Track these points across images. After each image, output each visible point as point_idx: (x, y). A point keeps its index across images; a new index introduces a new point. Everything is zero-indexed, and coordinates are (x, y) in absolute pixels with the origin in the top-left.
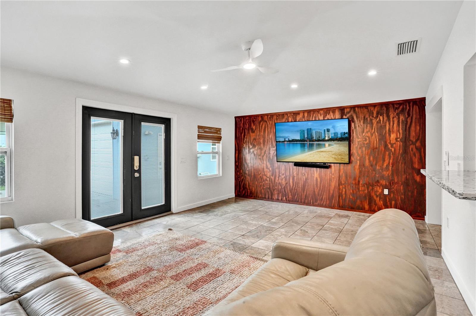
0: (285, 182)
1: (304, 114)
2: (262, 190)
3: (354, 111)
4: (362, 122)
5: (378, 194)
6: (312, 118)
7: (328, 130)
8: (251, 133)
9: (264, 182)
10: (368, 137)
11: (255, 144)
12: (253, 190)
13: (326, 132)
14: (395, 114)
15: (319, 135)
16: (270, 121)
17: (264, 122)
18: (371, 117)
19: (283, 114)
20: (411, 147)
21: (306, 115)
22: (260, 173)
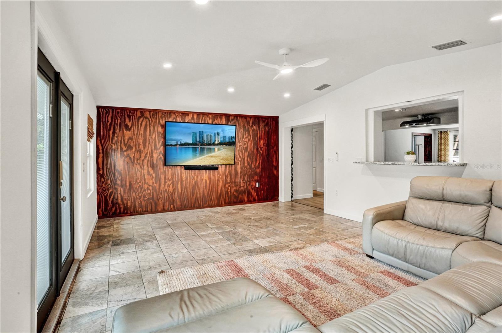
0: (172, 188)
1: (193, 116)
2: (143, 202)
3: (237, 119)
4: (242, 129)
5: (253, 187)
6: (201, 121)
7: (218, 134)
8: (125, 131)
9: (144, 192)
10: (246, 142)
11: (132, 145)
12: (129, 204)
13: (216, 136)
14: (263, 125)
15: (210, 138)
16: (153, 118)
17: (145, 119)
18: (248, 126)
19: (170, 112)
20: (272, 150)
21: (195, 117)
22: (138, 182)
